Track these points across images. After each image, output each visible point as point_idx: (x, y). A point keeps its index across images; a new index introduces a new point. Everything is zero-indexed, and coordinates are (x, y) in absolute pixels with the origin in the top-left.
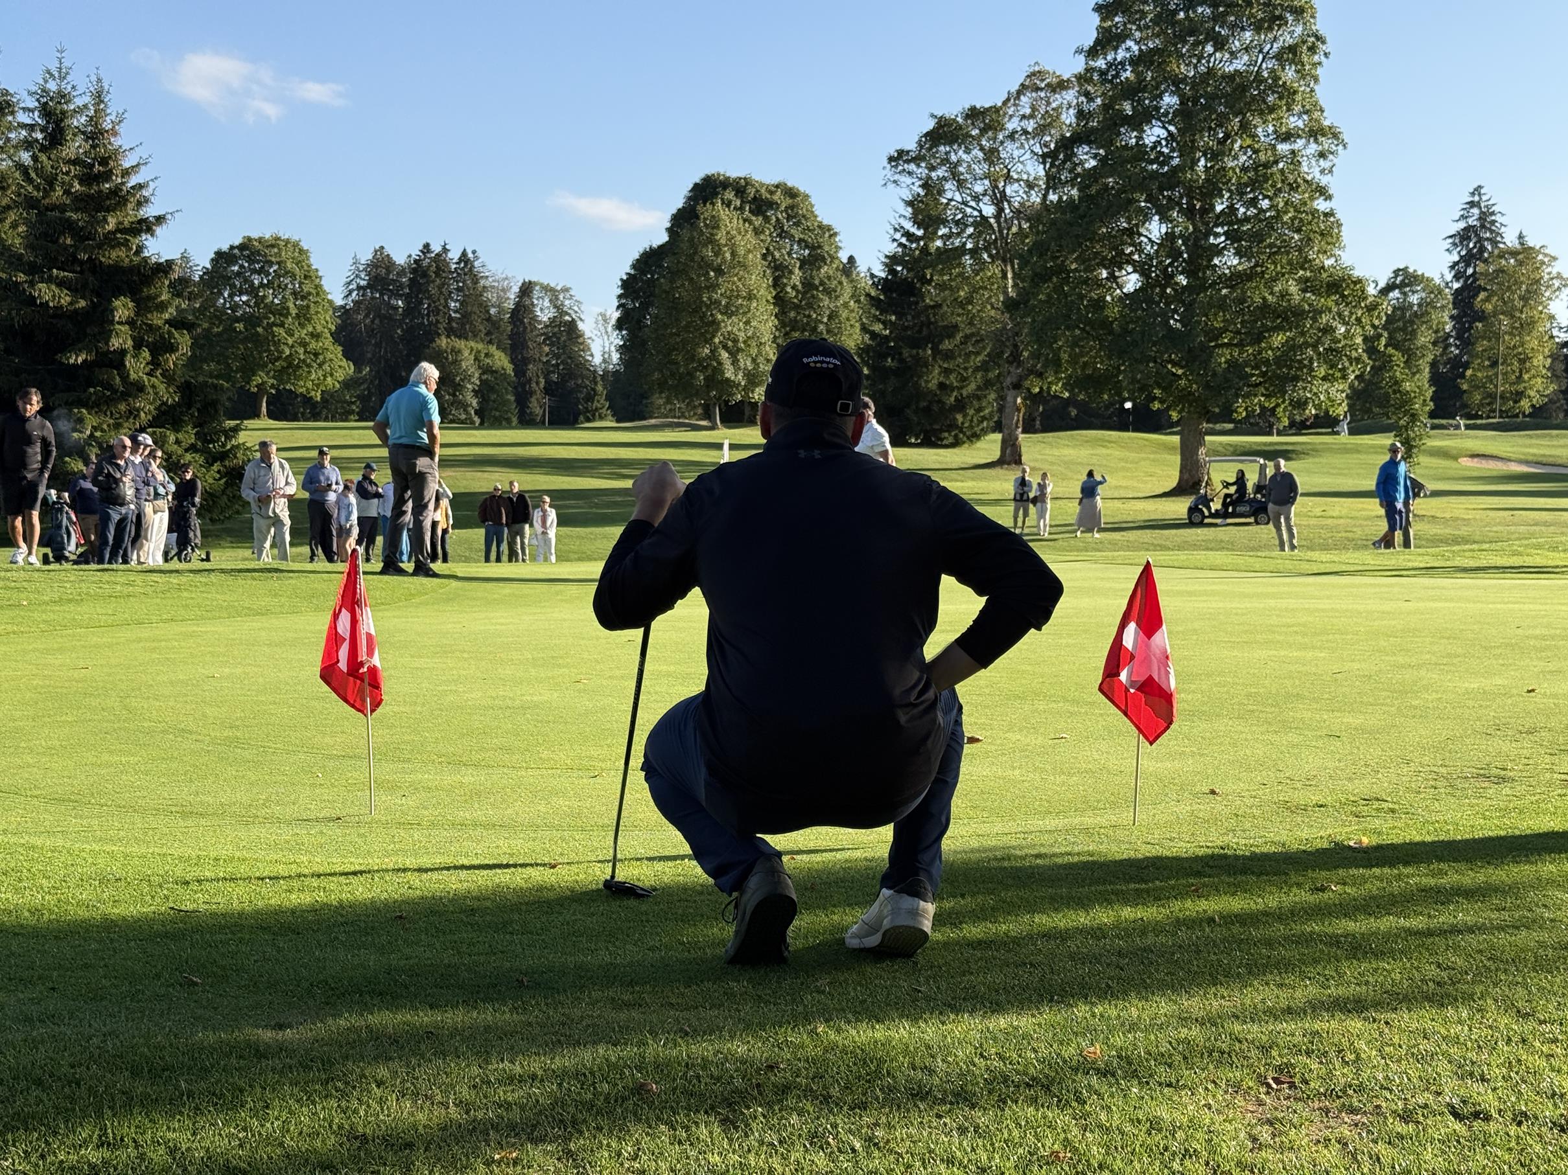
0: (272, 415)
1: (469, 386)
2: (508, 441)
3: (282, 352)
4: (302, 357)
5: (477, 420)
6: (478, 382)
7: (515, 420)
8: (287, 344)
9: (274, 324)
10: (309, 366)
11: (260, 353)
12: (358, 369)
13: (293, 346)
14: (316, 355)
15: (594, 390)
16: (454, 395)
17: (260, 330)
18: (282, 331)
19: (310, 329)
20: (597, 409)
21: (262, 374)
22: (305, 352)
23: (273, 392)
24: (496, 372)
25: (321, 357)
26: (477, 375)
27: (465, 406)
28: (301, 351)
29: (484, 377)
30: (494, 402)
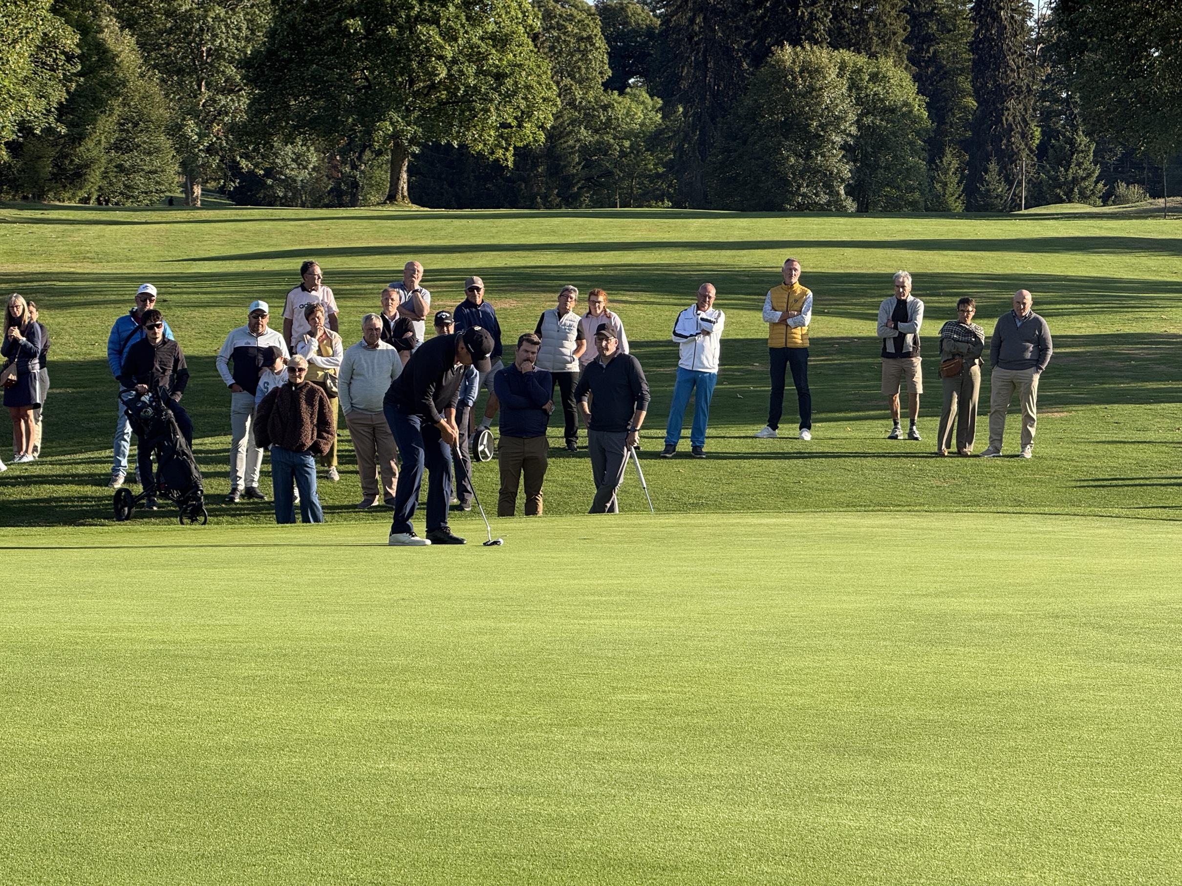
0: (417, 197)
1: (838, 139)
3: (433, 74)
4: (472, 82)
5: (850, 205)
6: (854, 130)
8: (441, 58)
9: (419, 19)
10: (486, 99)
11: (392, 76)
13: (454, 61)
14: (500, 77)
15: (1071, 142)
16: (808, 156)
17: (392, 30)
18: (433, 31)
19: (491, 28)
20: (1075, 181)
21: (395, 117)
22: (479, 72)
23: (416, 150)
24: (893, 111)
25: (509, 82)
26: (852, 117)
28: (472, 69)
29: (868, 120)
30: (887, 168)
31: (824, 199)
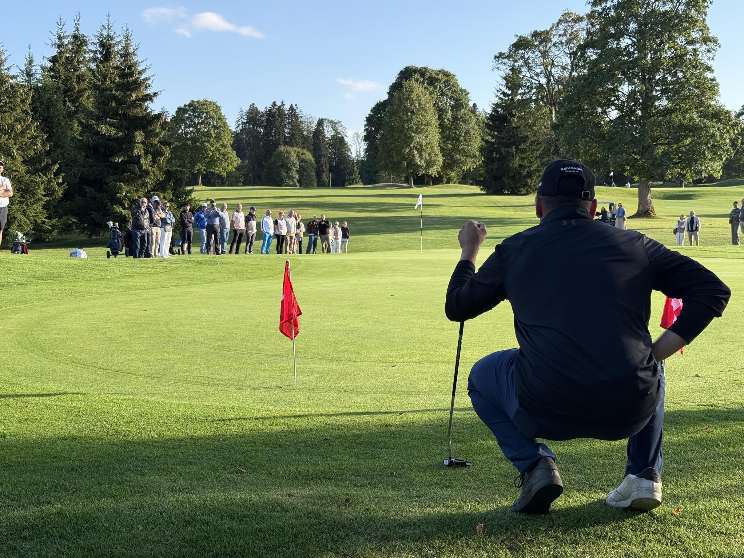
0: (204, 184)
1: (294, 169)
2: (314, 195)
3: (209, 154)
4: (218, 156)
5: (298, 184)
6: (298, 167)
7: (315, 184)
8: (211, 150)
9: (205, 141)
10: (221, 160)
11: (199, 155)
12: (243, 162)
13: (213, 151)
15: (353, 170)
16: (287, 173)
17: (198, 144)
18: (208, 144)
19: (221, 143)
20: (354, 179)
21: (199, 165)
22: (219, 154)
23: (205, 173)
24: (307, 162)
25: (226, 156)
26: (298, 163)
27: (292, 178)
28: (217, 153)
29: (301, 164)
30: (306, 176)
31: (292, 183)
